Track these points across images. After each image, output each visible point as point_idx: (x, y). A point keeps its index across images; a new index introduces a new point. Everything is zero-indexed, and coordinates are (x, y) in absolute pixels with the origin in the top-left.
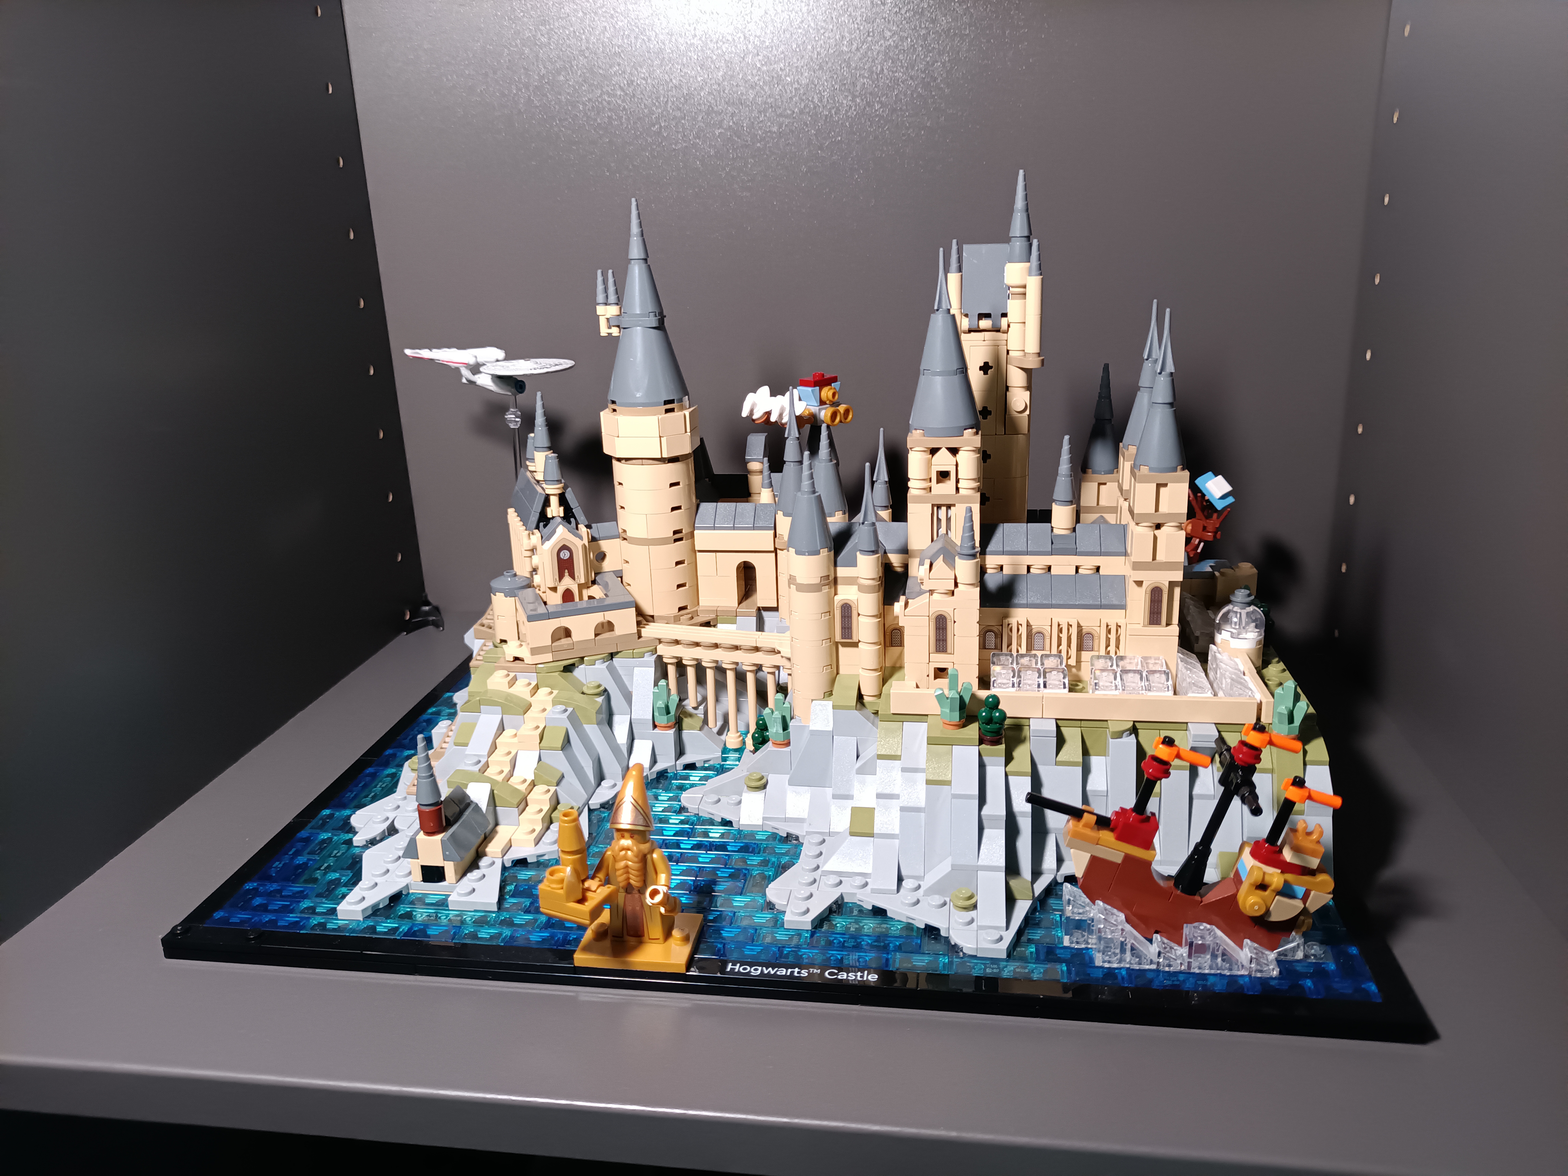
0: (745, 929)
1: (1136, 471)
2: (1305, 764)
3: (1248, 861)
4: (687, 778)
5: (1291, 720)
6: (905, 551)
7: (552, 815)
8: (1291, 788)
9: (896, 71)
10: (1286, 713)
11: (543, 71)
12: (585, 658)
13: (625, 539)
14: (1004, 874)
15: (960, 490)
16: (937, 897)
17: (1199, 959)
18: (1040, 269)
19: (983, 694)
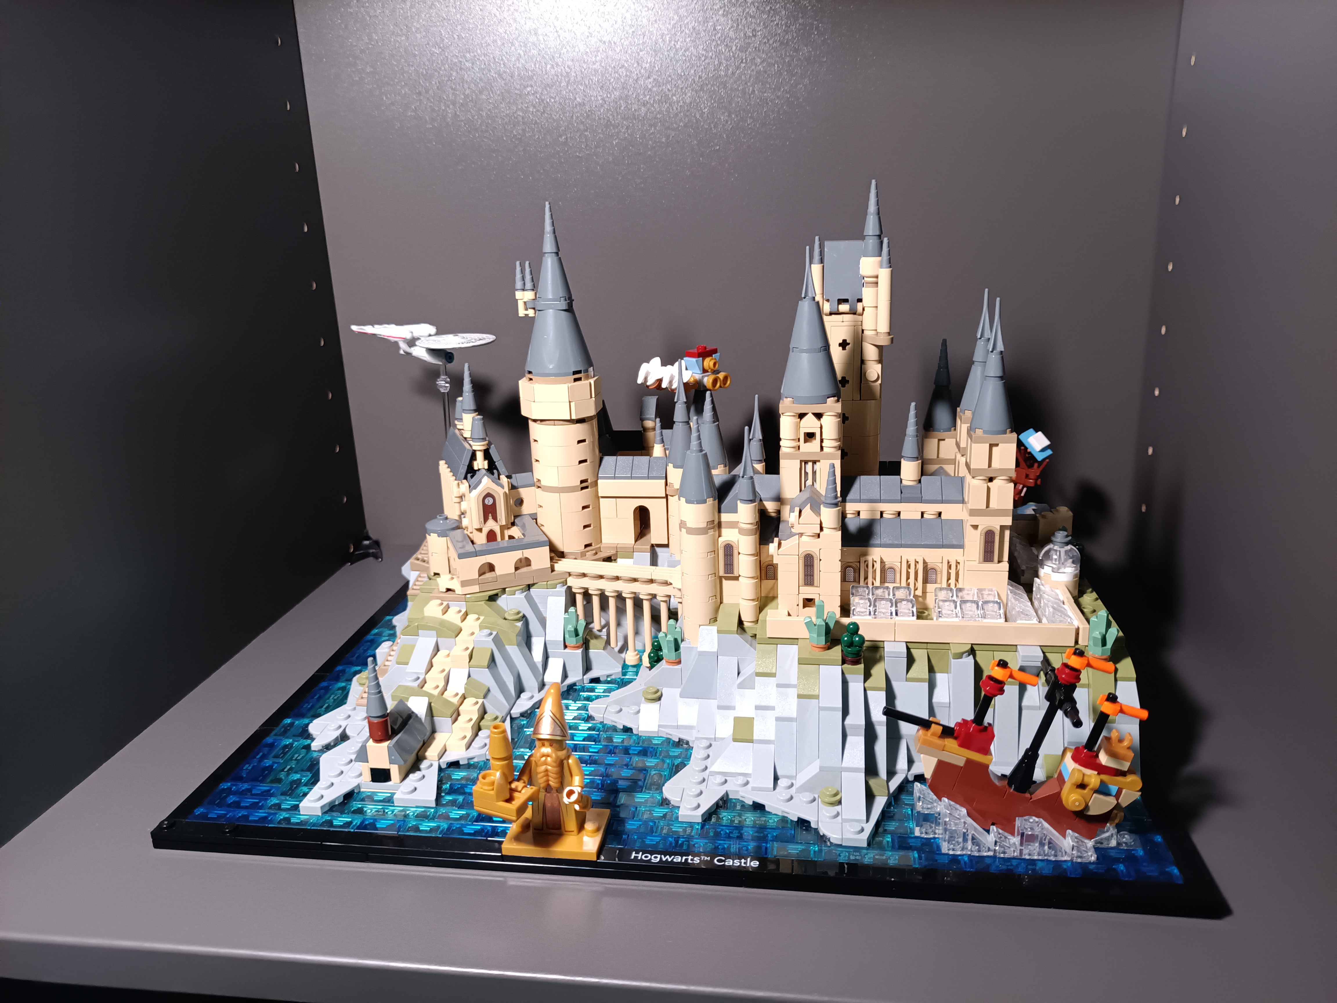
0: (646, 823)
1: (972, 433)
2: (1116, 680)
3: (1069, 765)
4: (592, 690)
5: (1104, 643)
6: (779, 499)
7: (481, 724)
8: (1106, 703)
9: (765, 92)
10: (1100, 637)
11: (468, 92)
12: (507, 589)
13: (539, 487)
14: (863, 775)
15: (824, 448)
16: (807, 794)
17: (1029, 847)
18: (890, 263)
19: (845, 621)
